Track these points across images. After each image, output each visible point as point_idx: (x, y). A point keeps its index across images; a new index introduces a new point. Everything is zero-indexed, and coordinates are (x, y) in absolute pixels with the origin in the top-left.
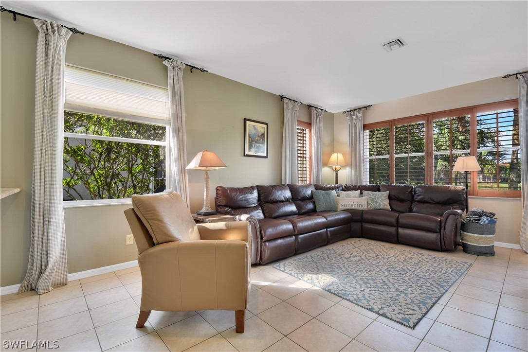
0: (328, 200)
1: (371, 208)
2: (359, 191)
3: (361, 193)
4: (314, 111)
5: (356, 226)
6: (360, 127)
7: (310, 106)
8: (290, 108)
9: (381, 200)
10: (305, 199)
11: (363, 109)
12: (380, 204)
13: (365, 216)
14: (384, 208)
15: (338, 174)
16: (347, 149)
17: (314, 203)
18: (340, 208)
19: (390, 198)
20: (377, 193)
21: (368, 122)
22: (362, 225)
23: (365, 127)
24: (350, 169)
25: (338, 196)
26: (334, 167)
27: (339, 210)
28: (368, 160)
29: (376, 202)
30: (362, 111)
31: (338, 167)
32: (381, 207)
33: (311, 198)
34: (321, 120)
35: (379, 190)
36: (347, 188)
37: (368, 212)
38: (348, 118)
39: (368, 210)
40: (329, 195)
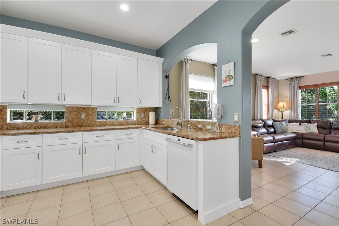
0: (282, 127)
1: (307, 132)
2: (299, 123)
3: (300, 124)
4: (270, 80)
5: (299, 141)
6: (296, 87)
7: (268, 77)
8: (259, 80)
9: (313, 128)
10: (269, 126)
11: (298, 78)
12: (312, 130)
13: (304, 136)
14: (314, 132)
15: (283, 113)
16: (288, 100)
17: (274, 128)
18: (289, 131)
19: (318, 127)
20: (310, 124)
21: (302, 85)
22: (302, 141)
23: (300, 88)
24: (290, 111)
25: (287, 125)
26: (280, 110)
27: (288, 132)
28: (301, 106)
29: (310, 129)
30: (298, 79)
31: (283, 110)
32: (313, 131)
33: (272, 126)
34: (274, 84)
35: (310, 123)
36: (290, 121)
37: (306, 134)
38: (289, 83)
39: (305, 133)
40: (282, 125)
